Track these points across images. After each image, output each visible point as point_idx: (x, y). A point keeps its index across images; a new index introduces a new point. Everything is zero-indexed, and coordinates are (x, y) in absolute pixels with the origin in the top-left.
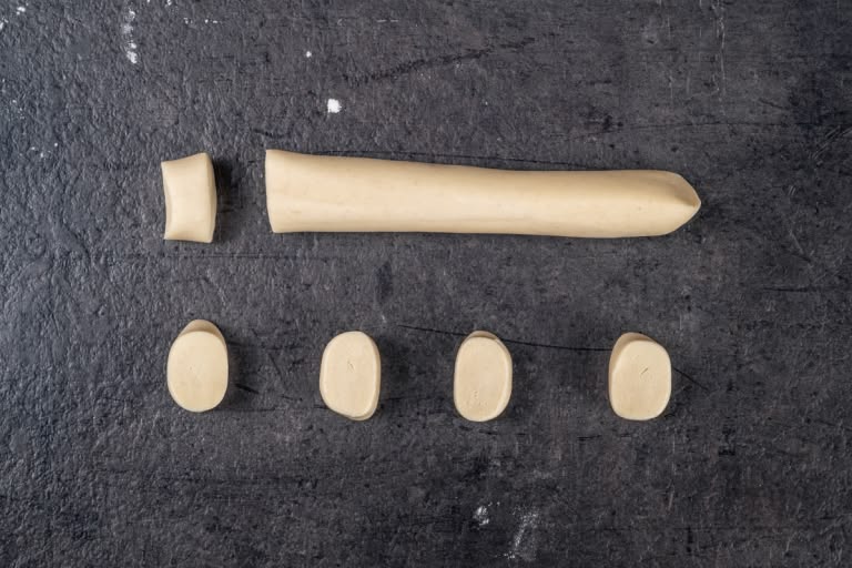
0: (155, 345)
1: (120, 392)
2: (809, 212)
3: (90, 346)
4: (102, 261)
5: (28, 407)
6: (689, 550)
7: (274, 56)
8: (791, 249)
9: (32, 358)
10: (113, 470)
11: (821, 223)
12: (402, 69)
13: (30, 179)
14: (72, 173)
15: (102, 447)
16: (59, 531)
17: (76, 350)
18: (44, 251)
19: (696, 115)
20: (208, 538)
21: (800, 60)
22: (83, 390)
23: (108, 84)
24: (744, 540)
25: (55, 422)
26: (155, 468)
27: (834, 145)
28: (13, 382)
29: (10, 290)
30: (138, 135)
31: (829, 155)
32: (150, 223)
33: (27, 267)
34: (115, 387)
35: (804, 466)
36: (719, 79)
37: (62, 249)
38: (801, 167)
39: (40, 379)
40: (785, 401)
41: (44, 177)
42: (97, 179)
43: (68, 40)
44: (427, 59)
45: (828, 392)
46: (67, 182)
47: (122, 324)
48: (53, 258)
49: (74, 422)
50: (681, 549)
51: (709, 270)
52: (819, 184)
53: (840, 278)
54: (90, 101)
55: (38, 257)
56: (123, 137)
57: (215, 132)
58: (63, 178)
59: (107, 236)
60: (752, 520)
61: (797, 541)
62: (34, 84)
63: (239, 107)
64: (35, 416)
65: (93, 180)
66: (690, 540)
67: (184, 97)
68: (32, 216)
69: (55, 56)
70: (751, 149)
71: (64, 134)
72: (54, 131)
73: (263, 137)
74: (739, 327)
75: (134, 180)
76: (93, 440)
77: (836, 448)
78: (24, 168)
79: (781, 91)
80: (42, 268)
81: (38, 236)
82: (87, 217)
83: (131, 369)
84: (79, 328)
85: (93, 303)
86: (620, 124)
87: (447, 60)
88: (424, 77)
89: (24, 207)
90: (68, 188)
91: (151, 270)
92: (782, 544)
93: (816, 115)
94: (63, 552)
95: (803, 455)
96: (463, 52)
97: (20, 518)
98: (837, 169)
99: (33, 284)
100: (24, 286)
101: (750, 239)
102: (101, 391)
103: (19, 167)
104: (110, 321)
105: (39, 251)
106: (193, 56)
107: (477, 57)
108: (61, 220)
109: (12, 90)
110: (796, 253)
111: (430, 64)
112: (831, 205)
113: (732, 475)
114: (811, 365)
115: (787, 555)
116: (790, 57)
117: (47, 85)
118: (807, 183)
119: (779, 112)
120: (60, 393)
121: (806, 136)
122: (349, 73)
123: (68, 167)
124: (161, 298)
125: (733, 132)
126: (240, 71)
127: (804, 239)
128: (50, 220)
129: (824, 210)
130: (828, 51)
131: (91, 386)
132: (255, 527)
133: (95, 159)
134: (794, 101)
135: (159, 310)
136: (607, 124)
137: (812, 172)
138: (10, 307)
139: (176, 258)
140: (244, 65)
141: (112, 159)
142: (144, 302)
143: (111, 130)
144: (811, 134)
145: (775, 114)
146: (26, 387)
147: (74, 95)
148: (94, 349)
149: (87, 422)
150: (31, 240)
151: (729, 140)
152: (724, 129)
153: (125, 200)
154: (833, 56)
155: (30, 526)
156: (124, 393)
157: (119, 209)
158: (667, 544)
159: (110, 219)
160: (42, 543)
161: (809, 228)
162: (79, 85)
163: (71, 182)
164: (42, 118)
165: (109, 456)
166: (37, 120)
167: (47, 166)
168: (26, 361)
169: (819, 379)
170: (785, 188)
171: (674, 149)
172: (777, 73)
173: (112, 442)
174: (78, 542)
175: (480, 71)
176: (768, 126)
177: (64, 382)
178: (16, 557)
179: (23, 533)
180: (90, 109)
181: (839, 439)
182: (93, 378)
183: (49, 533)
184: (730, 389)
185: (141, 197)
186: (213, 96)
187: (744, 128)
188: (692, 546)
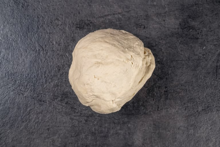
0: (56, 68)
1: (49, 77)
2: (182, 46)
3: (43, 68)
4: (46, 51)
5: (31, 79)
6: (158, 110)
7: (81, 13)
8: (179, 53)
9: (32, 70)
10: (47, 92)
11: (185, 48)
12: (106, 16)
13: (32, 35)
14: (41, 34)
15: (45, 87)
16: (36, 103)
17: (41, 69)
18: (35, 49)
19: (162, 26)
20: (65, 105)
21: (181, 16)
22: (42, 76)
23: (48, 17)
24: (168, 108)
25: (36, 82)
26: (56, 92)
27: (188, 33)
28: (28, 74)
29: (28, 56)
30: (54, 27)
31: (187, 35)
32: (56, 44)
33: (31, 52)
34: (48, 76)
35: (180, 94)
36: (166, 20)
37: (38, 49)
38: (181, 37)
39: (33, 74)
40: (177, 82)
41: (35, 35)
42: (46, 36)
43: (40, 8)
44: (110, 14)
45: (185, 80)
46: (40, 36)
47: (50, 64)
48: (37, 50)
49: (40, 82)
50: (156, 110)
51: (163, 56)
52: (185, 40)
53: (188, 58)
54: (45, 20)
55: (34, 50)
56: (51, 27)
57: (69, 27)
58: (39, 35)
59: (47, 46)
60: (170, 104)
61: (178, 109)
62: (34, 16)
63: (73, 22)
64: (32, 81)
65: (45, 36)
66: (158, 108)
67: (63, 20)
68: (33, 42)
69: (38, 11)
70: (172, 33)
71: (39, 27)
72: (37, 26)
73: (78, 28)
74: (169, 67)
75: (53, 36)
76: (43, 86)
77: (186, 91)
78: (31, 33)
79: (178, 22)
80: (34, 53)
81: (34, 46)
82: (43, 43)
83: (51, 72)
84: (41, 64)
85: (44, 59)
86: (147, 28)
87: (114, 14)
88: (110, 17)
89: (31, 40)
90: (40, 37)
91: (56, 54)
92: (176, 109)
93: (184, 27)
94: (37, 108)
95: (180, 92)
96: (117, 13)
97: (29, 101)
98: (188, 37)
99: (33, 55)
100: (31, 56)
101: (171, 50)
102: (45, 77)
103: (30, 33)
104: (47, 63)
105: (34, 49)
106: (65, 12)
107: (120, 14)
108: (38, 43)
109: (29, 18)
110: (180, 53)
111: (111, 15)
112: (187, 44)
113: (166, 95)
114: (182, 75)
115: (177, 111)
116: (180, 16)
117: (36, 17)
118: (182, 40)
119: (177, 26)
120: (37, 76)
121: (182, 31)
122: (95, 16)
123: (40, 33)
124: (58, 59)
125: (169, 30)
126: (74, 15)
127: (181, 51)
128: (36, 43)
129: (185, 45)
130: (187, 15)
131: (43, 75)
132: (75, 103)
133: (45, 32)
134: (180, 24)
135: (57, 61)
136: (144, 28)
137: (183, 38)
138: (28, 60)
139: (61, 51)
140: (74, 14)
141: (48, 32)
142: (54, 59)
143: (48, 26)
144: (183, 31)
145: (177, 27)
146: (31, 75)
147: (42, 19)
148: (44, 68)
149: (43, 82)
150: (33, 47)
151: (168, 31)
152: (167, 29)
153: (51, 40)
154: (188, 16)
155: (31, 102)
156: (50, 77)
157: (50, 41)
158: (154, 109)
159: (48, 43)
160: (33, 105)
161: (182, 49)
162: (43, 17)
163: (41, 36)
164: (35, 23)
165: (46, 89)
166: (34, 23)
167: (36, 32)
168: (31, 70)
169: (183, 78)
170: (178, 41)
171: (157, 33)
172: (177, 19)
173: (47, 86)
174: (40, 106)
175: (120, 17)
176: (175, 29)
177: (38, 75)
178: (28, 108)
179: (30, 104)
180: (45, 22)
181: (187, 89)
182: (44, 74)
183: (35, 104)
184: (167, 79)
185: (54, 39)
186: (69, 20)
187: (171, 29)
188: (159, 109)
